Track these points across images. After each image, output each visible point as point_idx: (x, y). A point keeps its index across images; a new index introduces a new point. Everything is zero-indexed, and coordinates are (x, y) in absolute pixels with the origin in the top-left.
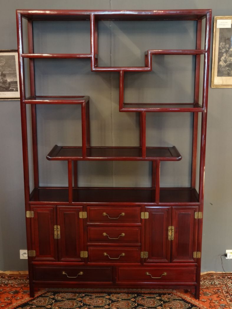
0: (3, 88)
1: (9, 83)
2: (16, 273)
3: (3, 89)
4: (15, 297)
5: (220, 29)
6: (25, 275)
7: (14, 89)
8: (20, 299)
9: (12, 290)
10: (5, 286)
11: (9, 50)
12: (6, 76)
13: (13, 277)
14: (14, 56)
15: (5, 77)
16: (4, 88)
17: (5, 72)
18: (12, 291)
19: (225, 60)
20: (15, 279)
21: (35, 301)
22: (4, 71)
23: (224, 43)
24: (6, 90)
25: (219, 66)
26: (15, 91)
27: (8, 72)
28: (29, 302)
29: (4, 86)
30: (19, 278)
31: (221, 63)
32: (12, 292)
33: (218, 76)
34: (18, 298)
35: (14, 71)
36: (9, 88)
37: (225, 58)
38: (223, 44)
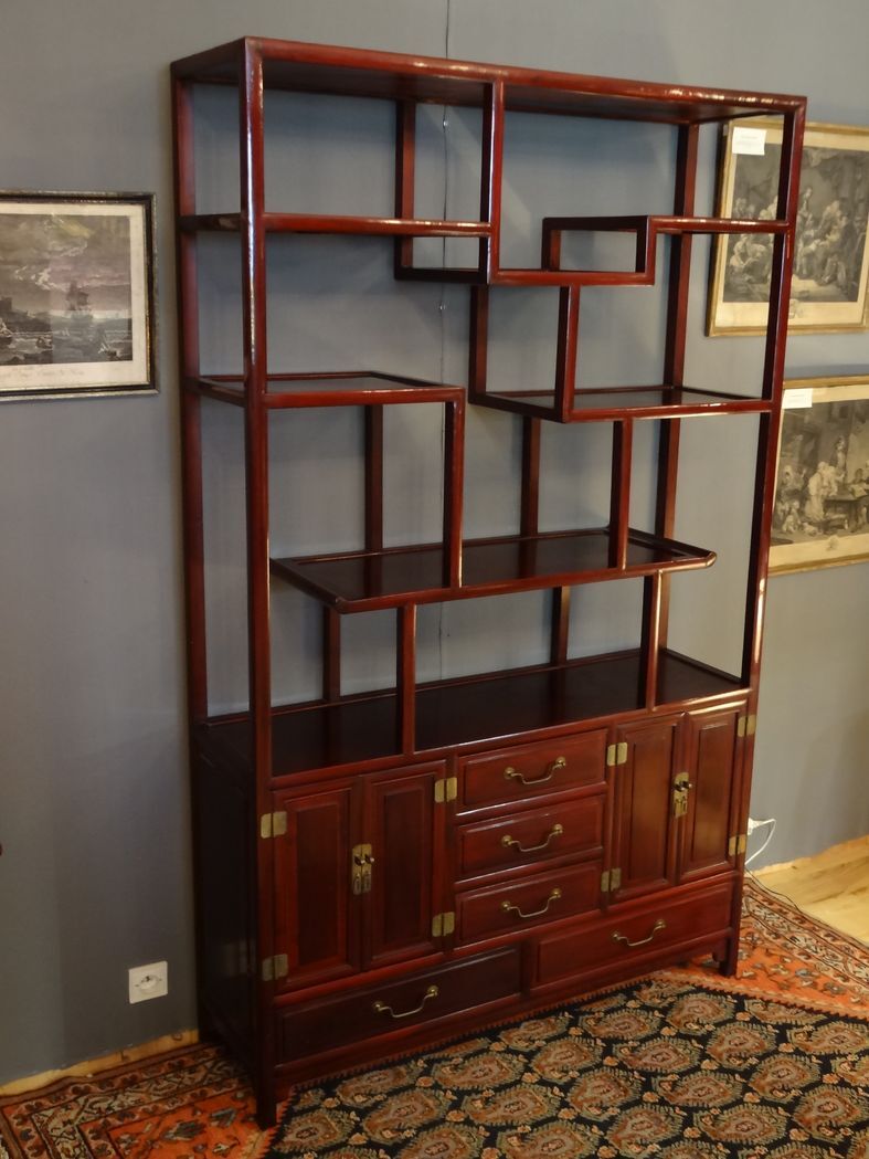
0: (73, 347)
1: (100, 325)
2: (110, 1061)
3: (72, 350)
4: (205, 1146)
5: (739, 156)
6: (150, 1057)
7: (118, 354)
8: (232, 1146)
9: (163, 1125)
10: (126, 1120)
11: (111, 194)
12: (89, 299)
13: (114, 1077)
14: (124, 221)
15: (85, 303)
16: (79, 348)
17: (86, 284)
18: (169, 1129)
19: (743, 251)
20: (132, 1083)
21: (291, 1137)
22: (79, 277)
23: (744, 201)
24: (85, 354)
25: (729, 268)
26: (120, 359)
27: (99, 283)
28: (275, 1148)
29: (79, 339)
30: (145, 1076)
31: (735, 261)
32: (176, 1134)
33: (725, 300)
34: (224, 1147)
35: (121, 278)
36: (97, 345)
37: (745, 245)
38: (741, 204)
